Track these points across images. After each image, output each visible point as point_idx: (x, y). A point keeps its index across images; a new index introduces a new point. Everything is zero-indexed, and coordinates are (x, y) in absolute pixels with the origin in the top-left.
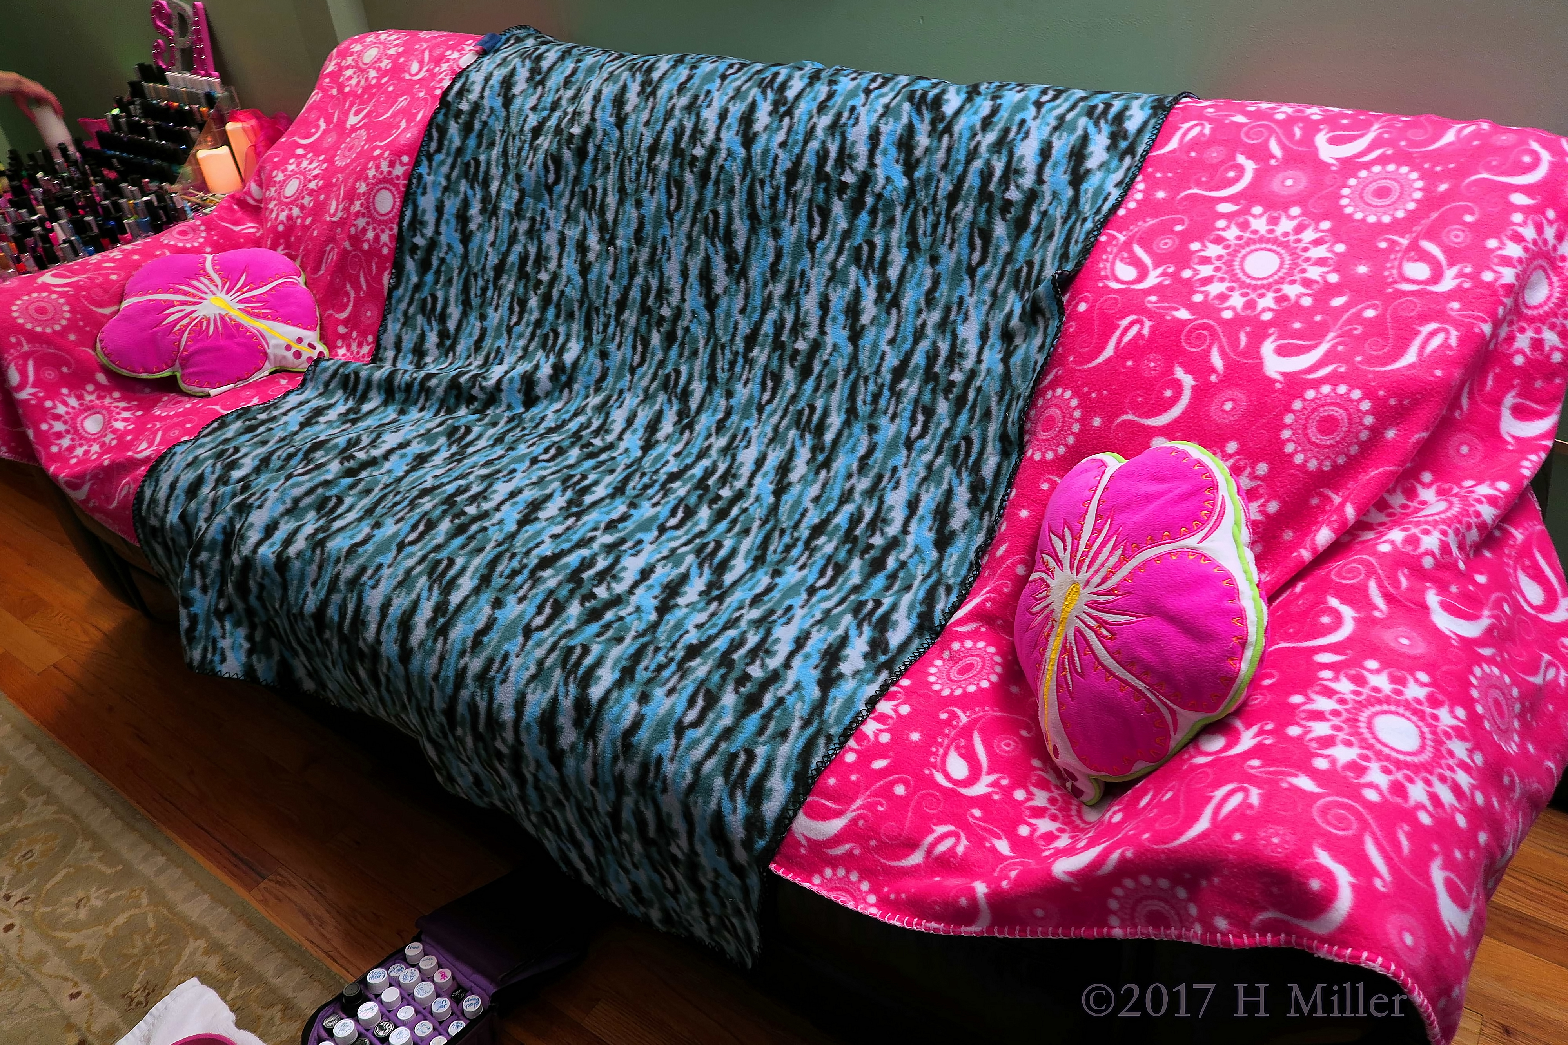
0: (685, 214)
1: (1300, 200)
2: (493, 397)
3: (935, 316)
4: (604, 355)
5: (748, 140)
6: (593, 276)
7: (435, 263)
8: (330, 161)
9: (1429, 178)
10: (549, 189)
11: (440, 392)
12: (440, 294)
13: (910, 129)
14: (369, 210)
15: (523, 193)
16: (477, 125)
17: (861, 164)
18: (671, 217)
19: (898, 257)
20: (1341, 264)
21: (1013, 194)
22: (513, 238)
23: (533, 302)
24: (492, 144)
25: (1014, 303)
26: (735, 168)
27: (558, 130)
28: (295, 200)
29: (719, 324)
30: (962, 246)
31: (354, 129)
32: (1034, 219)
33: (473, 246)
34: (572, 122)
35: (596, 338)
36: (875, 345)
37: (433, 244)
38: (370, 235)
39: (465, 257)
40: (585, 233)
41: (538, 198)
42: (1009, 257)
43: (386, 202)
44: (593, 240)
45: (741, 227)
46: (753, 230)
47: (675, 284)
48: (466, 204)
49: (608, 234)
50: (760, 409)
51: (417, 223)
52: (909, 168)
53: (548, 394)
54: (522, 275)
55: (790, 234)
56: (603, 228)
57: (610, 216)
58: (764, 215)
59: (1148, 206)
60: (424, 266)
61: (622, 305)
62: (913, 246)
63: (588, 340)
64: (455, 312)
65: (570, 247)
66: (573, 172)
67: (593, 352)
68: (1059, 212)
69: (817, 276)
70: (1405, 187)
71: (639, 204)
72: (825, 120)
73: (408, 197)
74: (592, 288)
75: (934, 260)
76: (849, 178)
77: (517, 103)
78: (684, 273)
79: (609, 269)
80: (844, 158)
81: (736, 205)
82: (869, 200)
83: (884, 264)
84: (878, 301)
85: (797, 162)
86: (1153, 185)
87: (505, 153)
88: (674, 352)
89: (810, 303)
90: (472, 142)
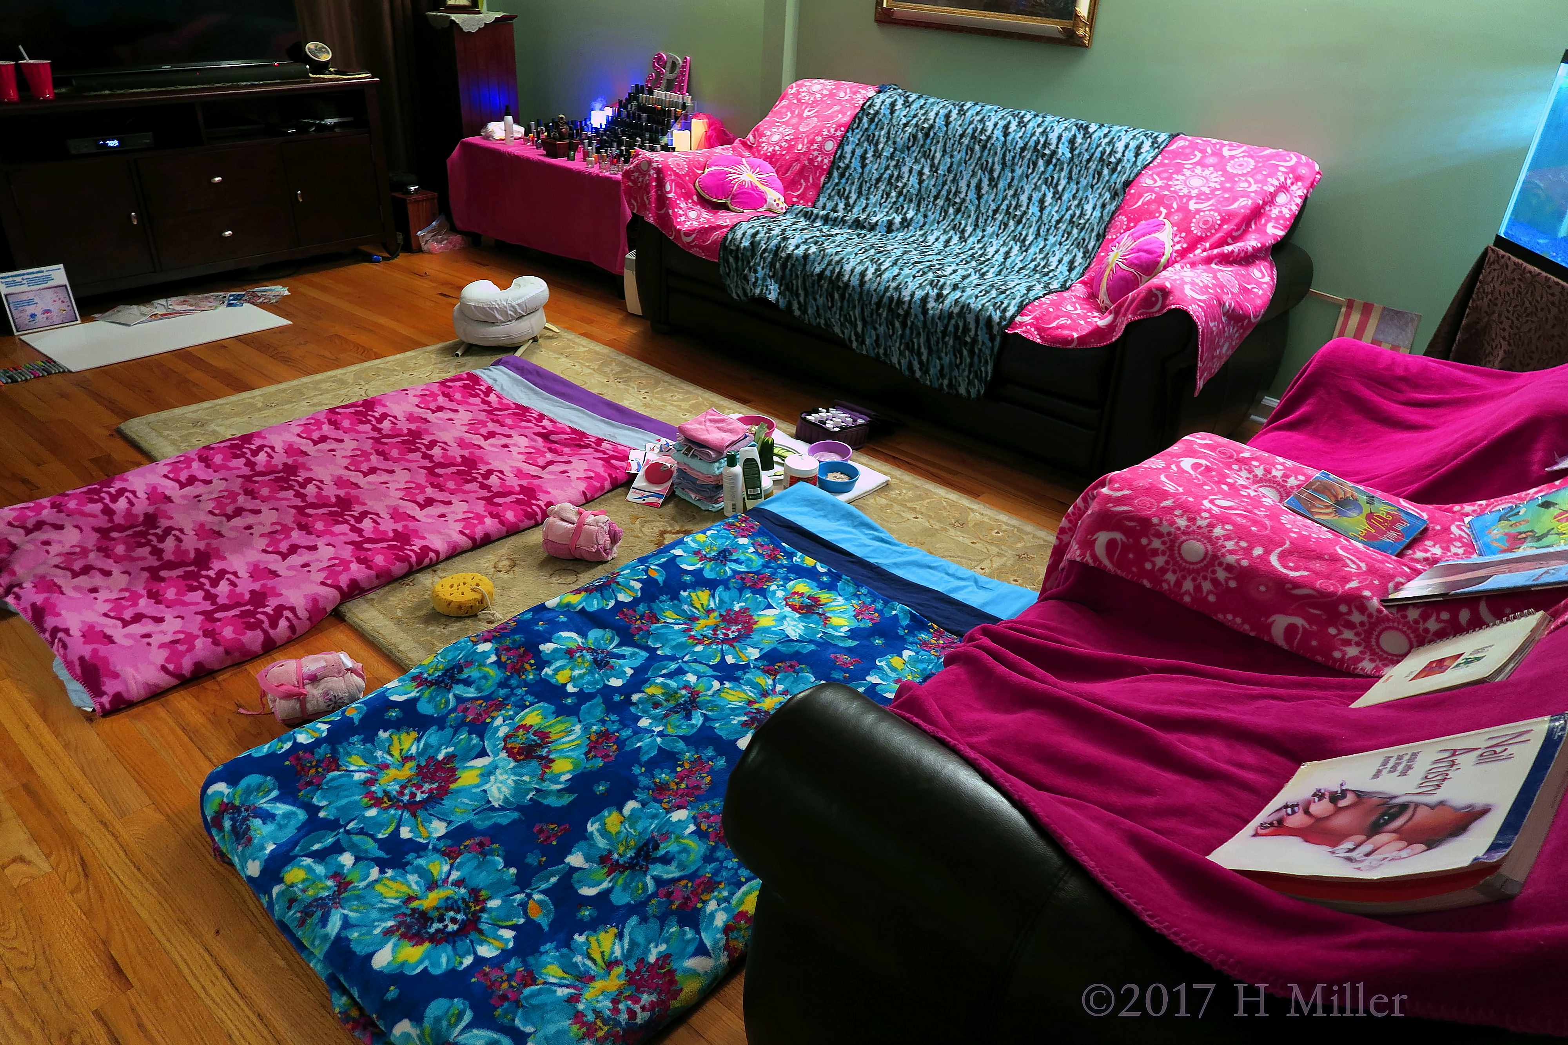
0: (973, 162)
1: (1213, 166)
2: (873, 228)
3: (1076, 202)
4: (925, 216)
5: (1006, 135)
6: (924, 185)
7: (847, 175)
8: (797, 129)
9: (1257, 162)
10: (909, 148)
11: (850, 222)
12: (847, 188)
13: (1075, 136)
14: (821, 149)
15: (895, 149)
16: (876, 120)
17: (1053, 147)
18: (966, 162)
19: (1063, 182)
20: (1222, 183)
21: (1113, 160)
22: (887, 168)
23: (893, 194)
24: (882, 129)
25: (1107, 195)
26: (999, 145)
27: (917, 125)
28: (777, 143)
29: (982, 206)
30: (1090, 178)
31: (808, 117)
32: (1119, 168)
33: (867, 170)
34: (924, 122)
35: (922, 210)
36: (1050, 213)
37: (848, 167)
38: (819, 159)
39: (862, 174)
40: (922, 168)
41: (902, 152)
42: (1108, 181)
43: (830, 146)
44: (926, 171)
45: (997, 168)
46: (1003, 169)
47: (964, 189)
48: (866, 152)
49: (934, 168)
50: (998, 235)
51: (842, 157)
52: (1072, 150)
53: (898, 230)
54: (889, 183)
55: (1019, 171)
56: (932, 166)
57: (936, 161)
58: (1009, 163)
59: (1161, 164)
60: (842, 176)
61: (936, 197)
62: (1070, 178)
63: (918, 210)
64: (854, 196)
65: (914, 173)
66: (921, 142)
67: (919, 215)
68: (1128, 166)
69: (1028, 189)
70: (1248, 164)
71: (952, 156)
72: (1041, 130)
73: (841, 145)
74: (923, 190)
75: (1078, 183)
76: (1047, 152)
77: (897, 113)
78: (968, 186)
79: (933, 182)
80: (1046, 144)
81: (996, 159)
82: (1054, 161)
83: (1057, 185)
84: (1054, 197)
85: (1026, 145)
86: (1164, 158)
87: (888, 133)
88: (959, 216)
89: (1024, 198)
90: (873, 126)
